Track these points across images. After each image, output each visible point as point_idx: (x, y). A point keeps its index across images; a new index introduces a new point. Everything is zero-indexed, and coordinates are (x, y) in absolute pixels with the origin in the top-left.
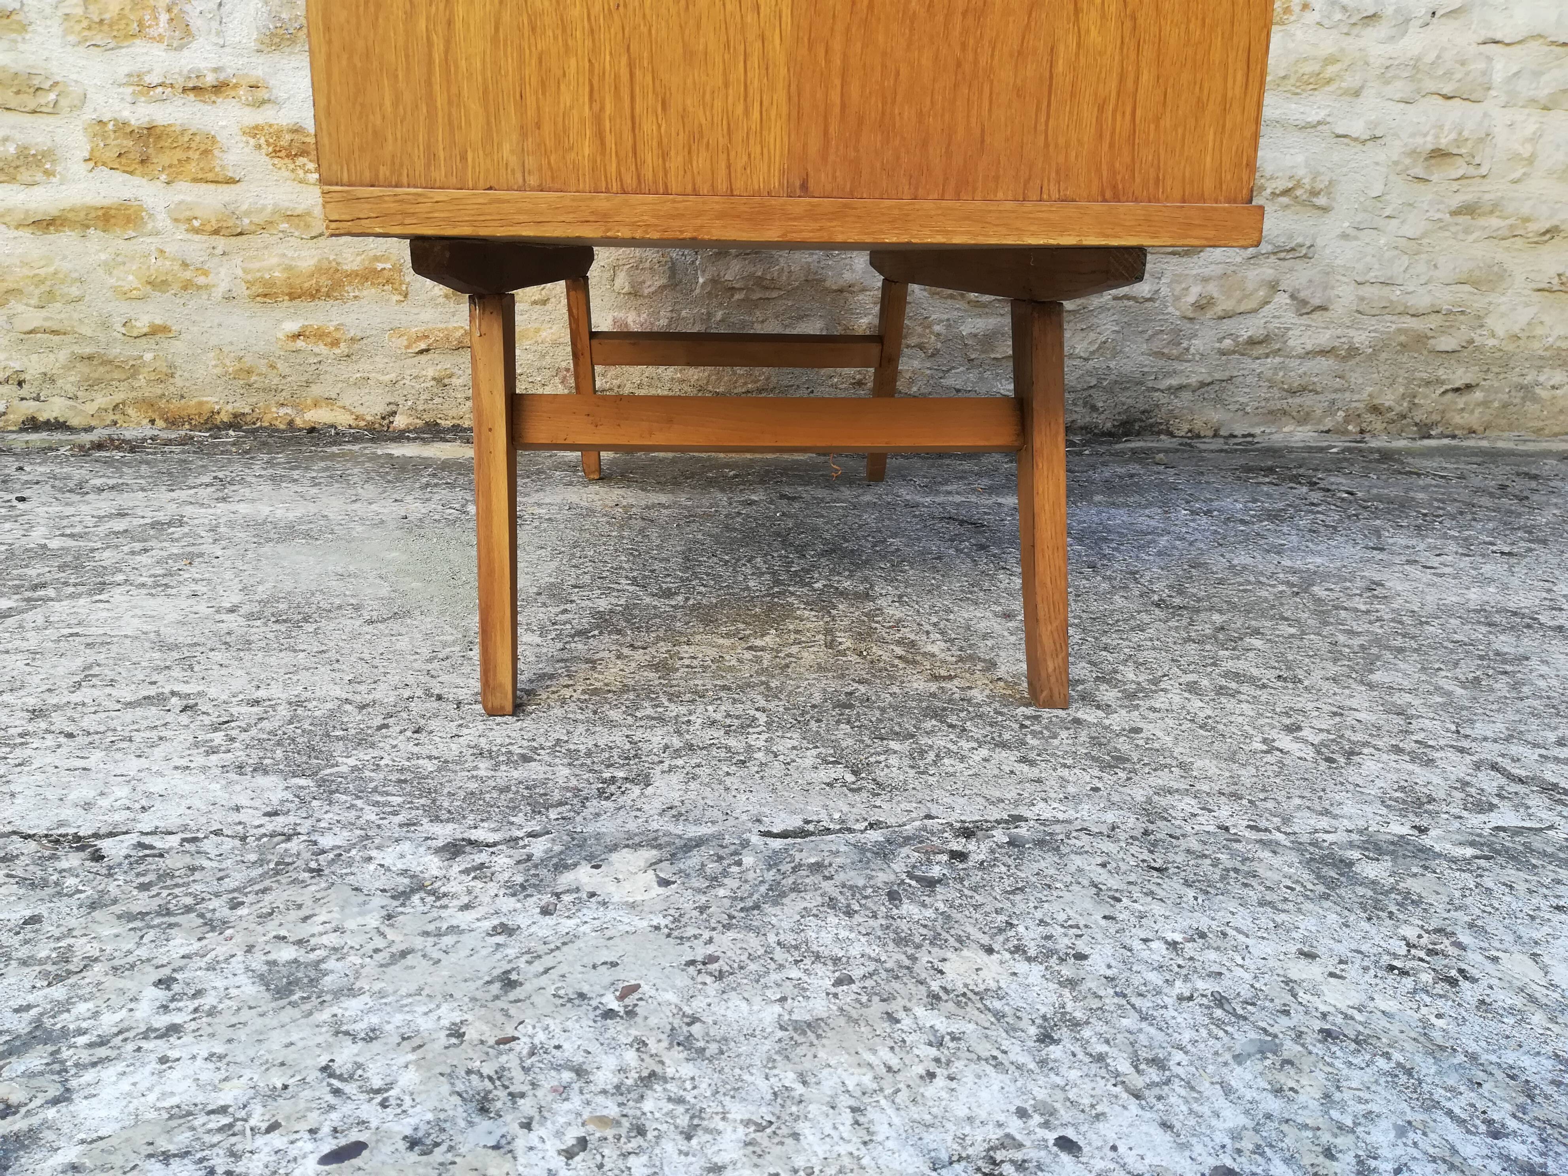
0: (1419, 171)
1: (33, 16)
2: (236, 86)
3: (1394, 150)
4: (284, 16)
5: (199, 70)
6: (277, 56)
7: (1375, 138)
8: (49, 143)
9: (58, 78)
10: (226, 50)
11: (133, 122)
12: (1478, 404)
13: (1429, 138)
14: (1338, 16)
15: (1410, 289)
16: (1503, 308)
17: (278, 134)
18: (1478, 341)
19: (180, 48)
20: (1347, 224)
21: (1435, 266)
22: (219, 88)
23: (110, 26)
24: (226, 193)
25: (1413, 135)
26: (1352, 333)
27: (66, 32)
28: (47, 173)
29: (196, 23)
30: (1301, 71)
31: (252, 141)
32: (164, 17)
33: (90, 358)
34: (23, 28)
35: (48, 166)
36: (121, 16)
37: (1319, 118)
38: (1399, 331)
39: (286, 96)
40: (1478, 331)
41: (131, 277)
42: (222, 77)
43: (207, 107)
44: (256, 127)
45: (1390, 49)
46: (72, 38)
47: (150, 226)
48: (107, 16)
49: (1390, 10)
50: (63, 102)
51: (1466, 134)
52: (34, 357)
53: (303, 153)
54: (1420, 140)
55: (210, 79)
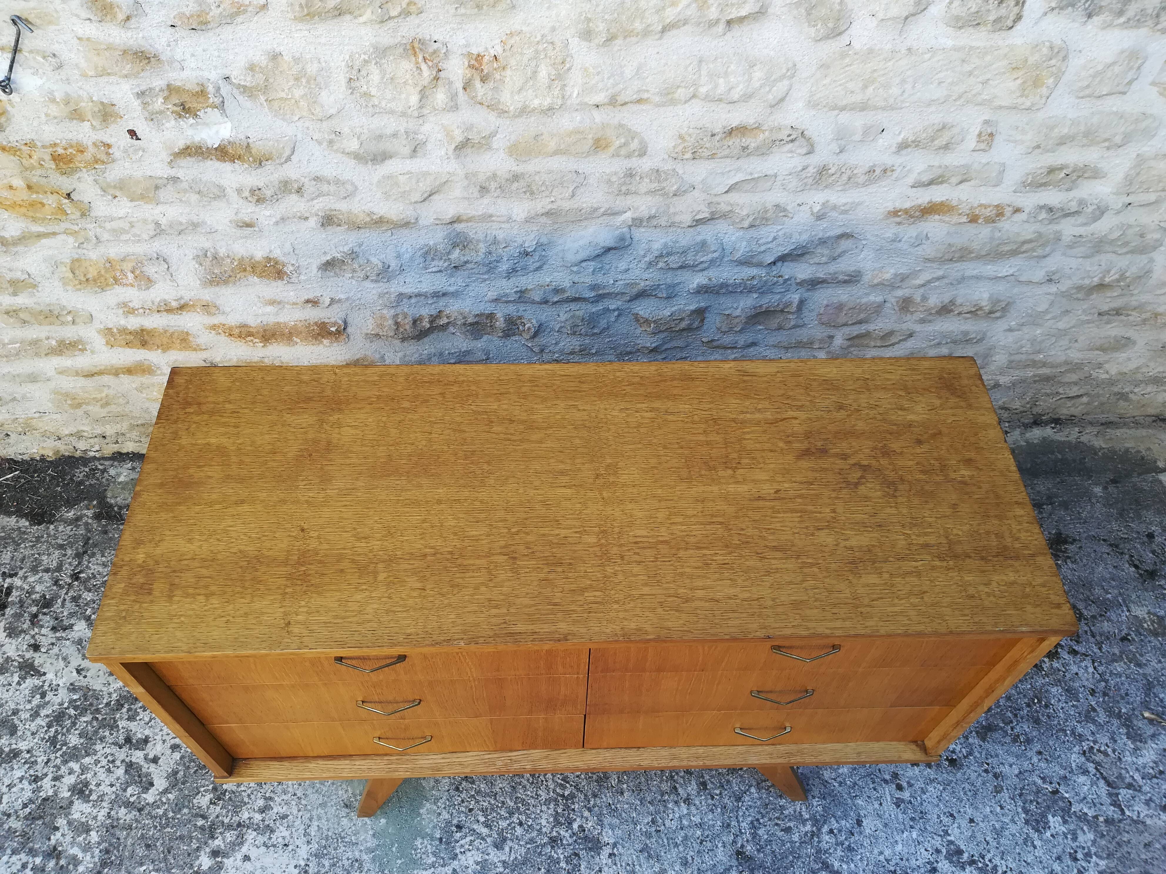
0: (1079, 296)
1: (38, 279)
2: (193, 306)
3: (1065, 285)
4: (216, 271)
5: (165, 300)
6: (217, 289)
7: (1050, 280)
8: (77, 337)
9: (70, 308)
10: (181, 288)
11: (129, 327)
12: (1082, 404)
13: (1095, 279)
14: (1043, 215)
15: (1053, 353)
16: (1120, 360)
17: (231, 328)
18: (1094, 374)
19: (148, 288)
20: (1014, 323)
21: (1076, 341)
22: (182, 308)
23: (95, 280)
24: (204, 355)
25: (1083, 279)
26: (998, 377)
27: (65, 284)
28: (80, 350)
29: (154, 277)
30: (1001, 250)
31: (213, 332)
32: (130, 276)
33: (142, 425)
34: (35, 286)
35: (80, 347)
36: (100, 275)
37: (1008, 274)
38: (1034, 376)
39: (230, 310)
40: (1097, 370)
41: (155, 393)
42: (182, 302)
43: (176, 317)
44: (215, 325)
45: (1081, 231)
46: (69, 288)
47: (159, 372)
48: (89, 276)
49: (1090, 209)
50: (77, 320)
51: (1128, 274)
52: (108, 426)
53: (250, 334)
54: (1087, 282)
55: (174, 304)
